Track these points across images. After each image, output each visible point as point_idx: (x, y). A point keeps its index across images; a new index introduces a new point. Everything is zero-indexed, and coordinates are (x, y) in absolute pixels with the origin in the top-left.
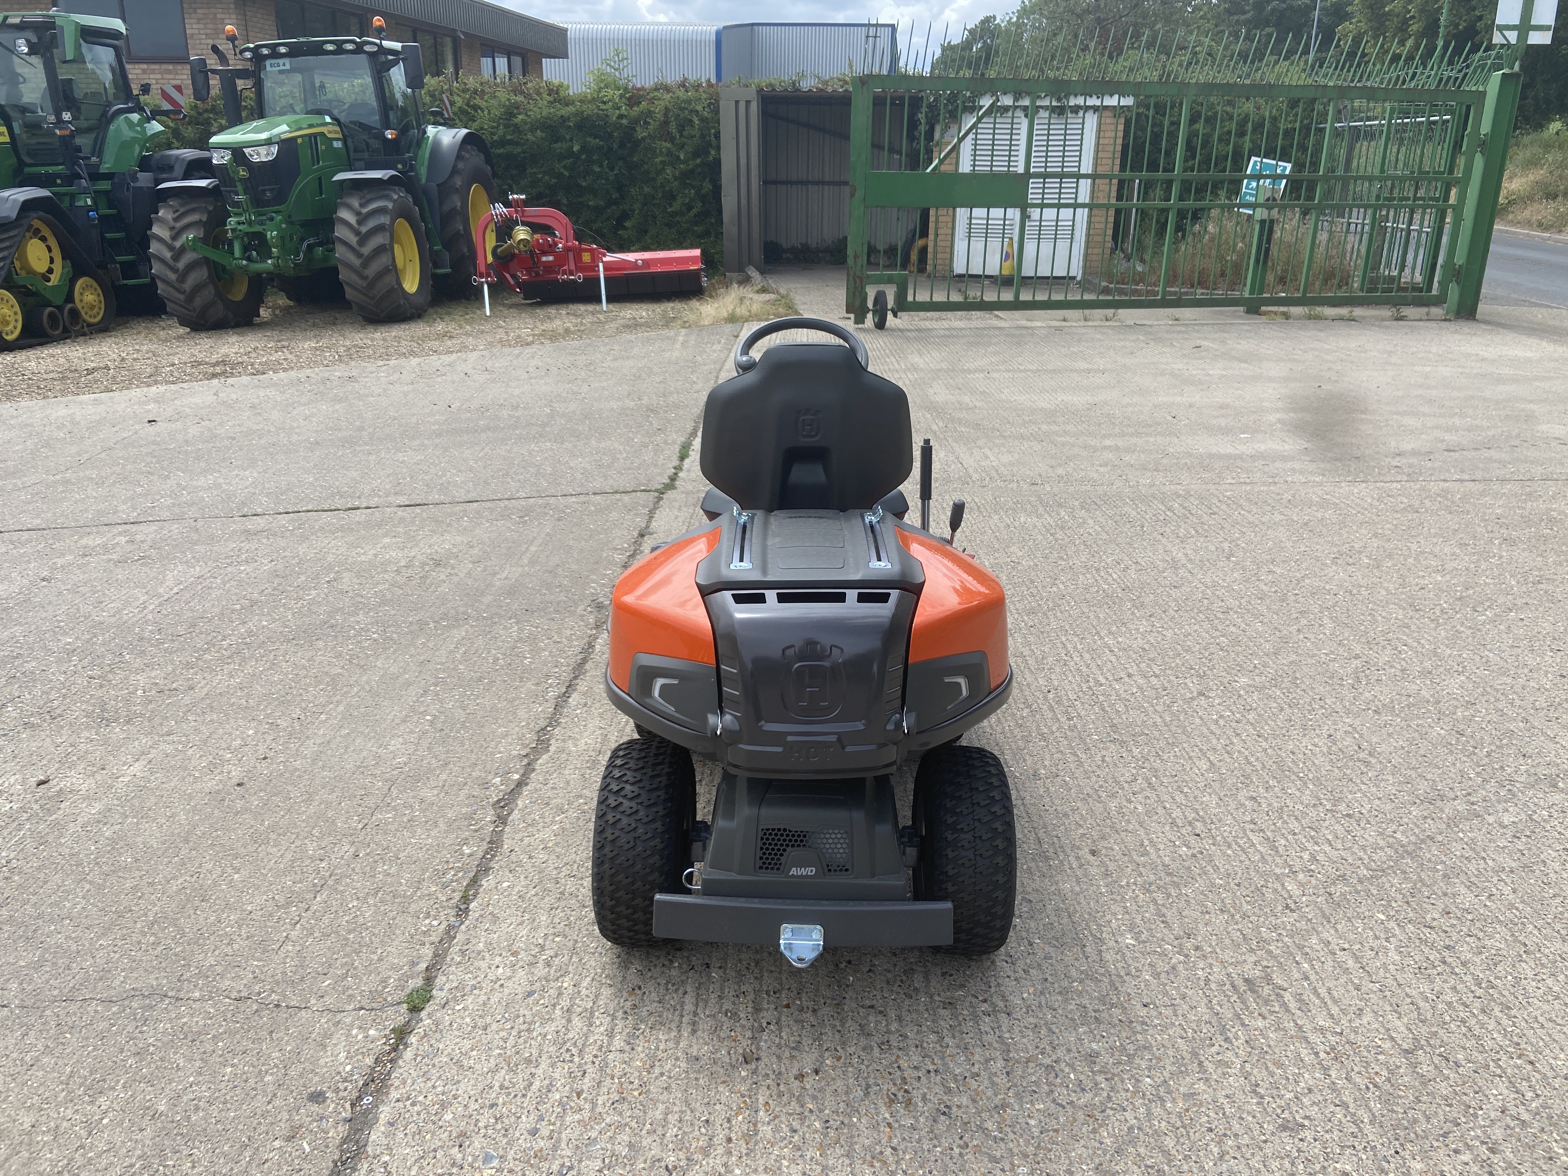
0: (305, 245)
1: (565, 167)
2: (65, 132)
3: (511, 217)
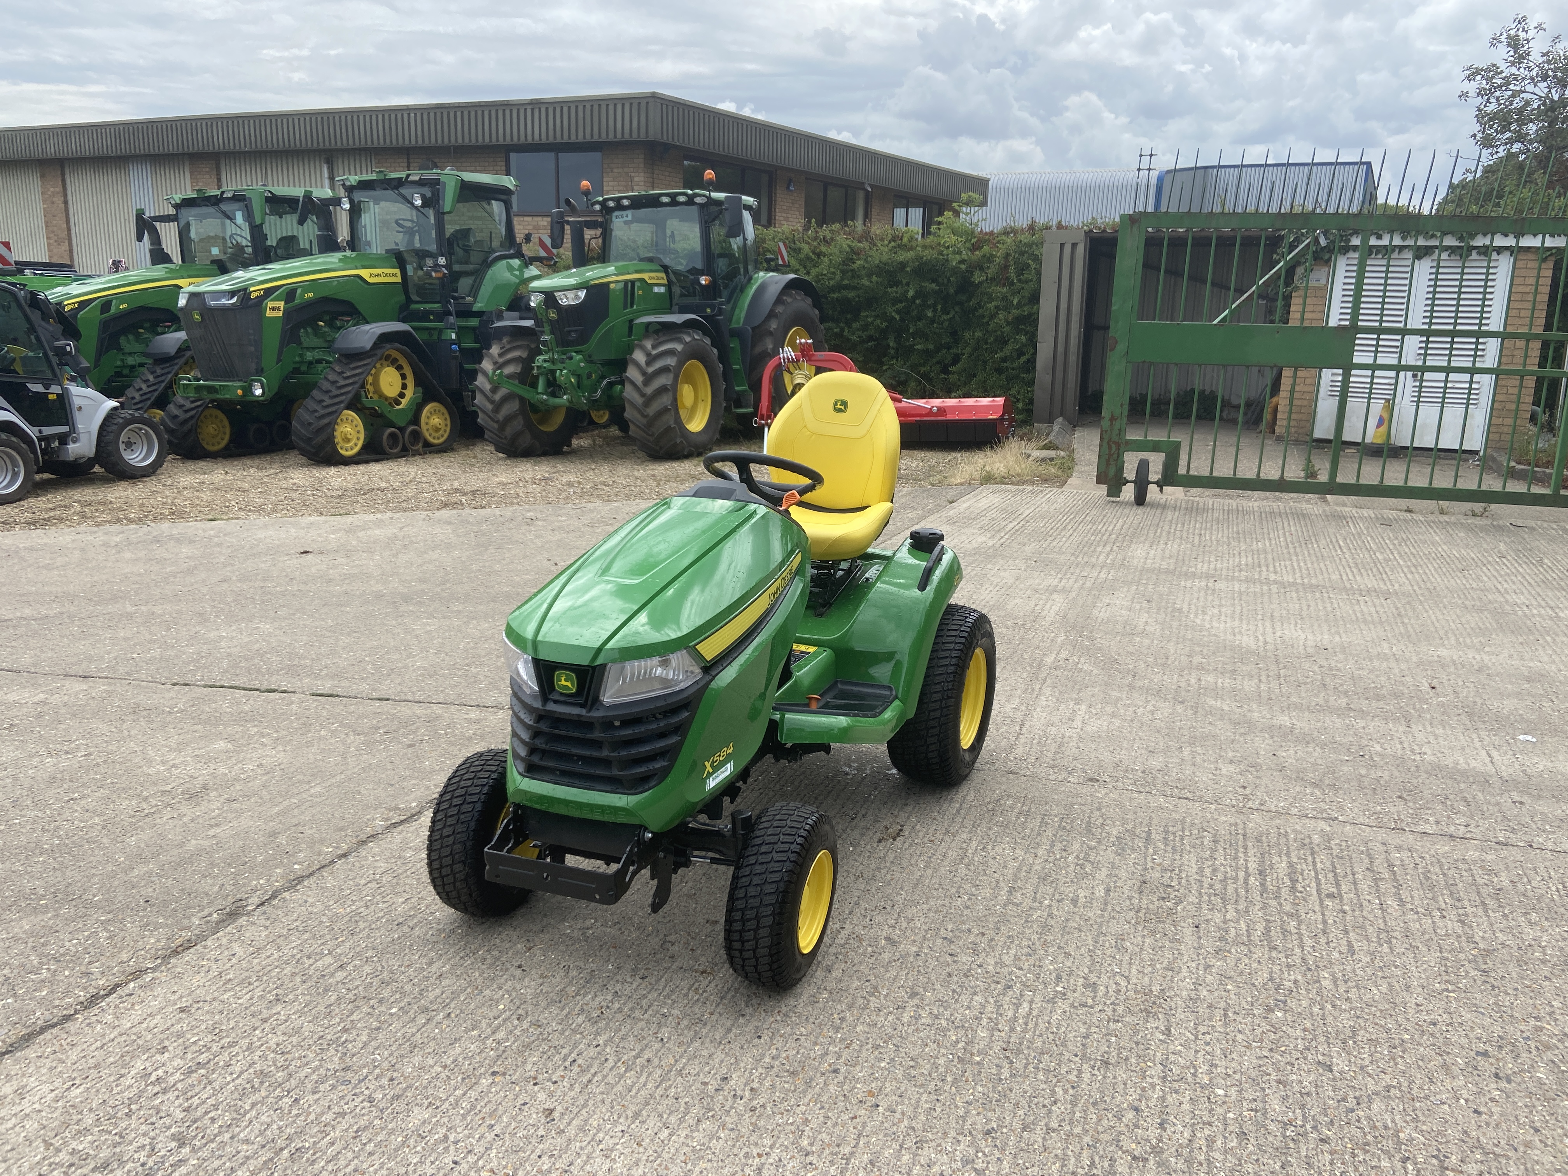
0: (605, 382)
1: (898, 312)
2: (440, 275)
3: (798, 361)
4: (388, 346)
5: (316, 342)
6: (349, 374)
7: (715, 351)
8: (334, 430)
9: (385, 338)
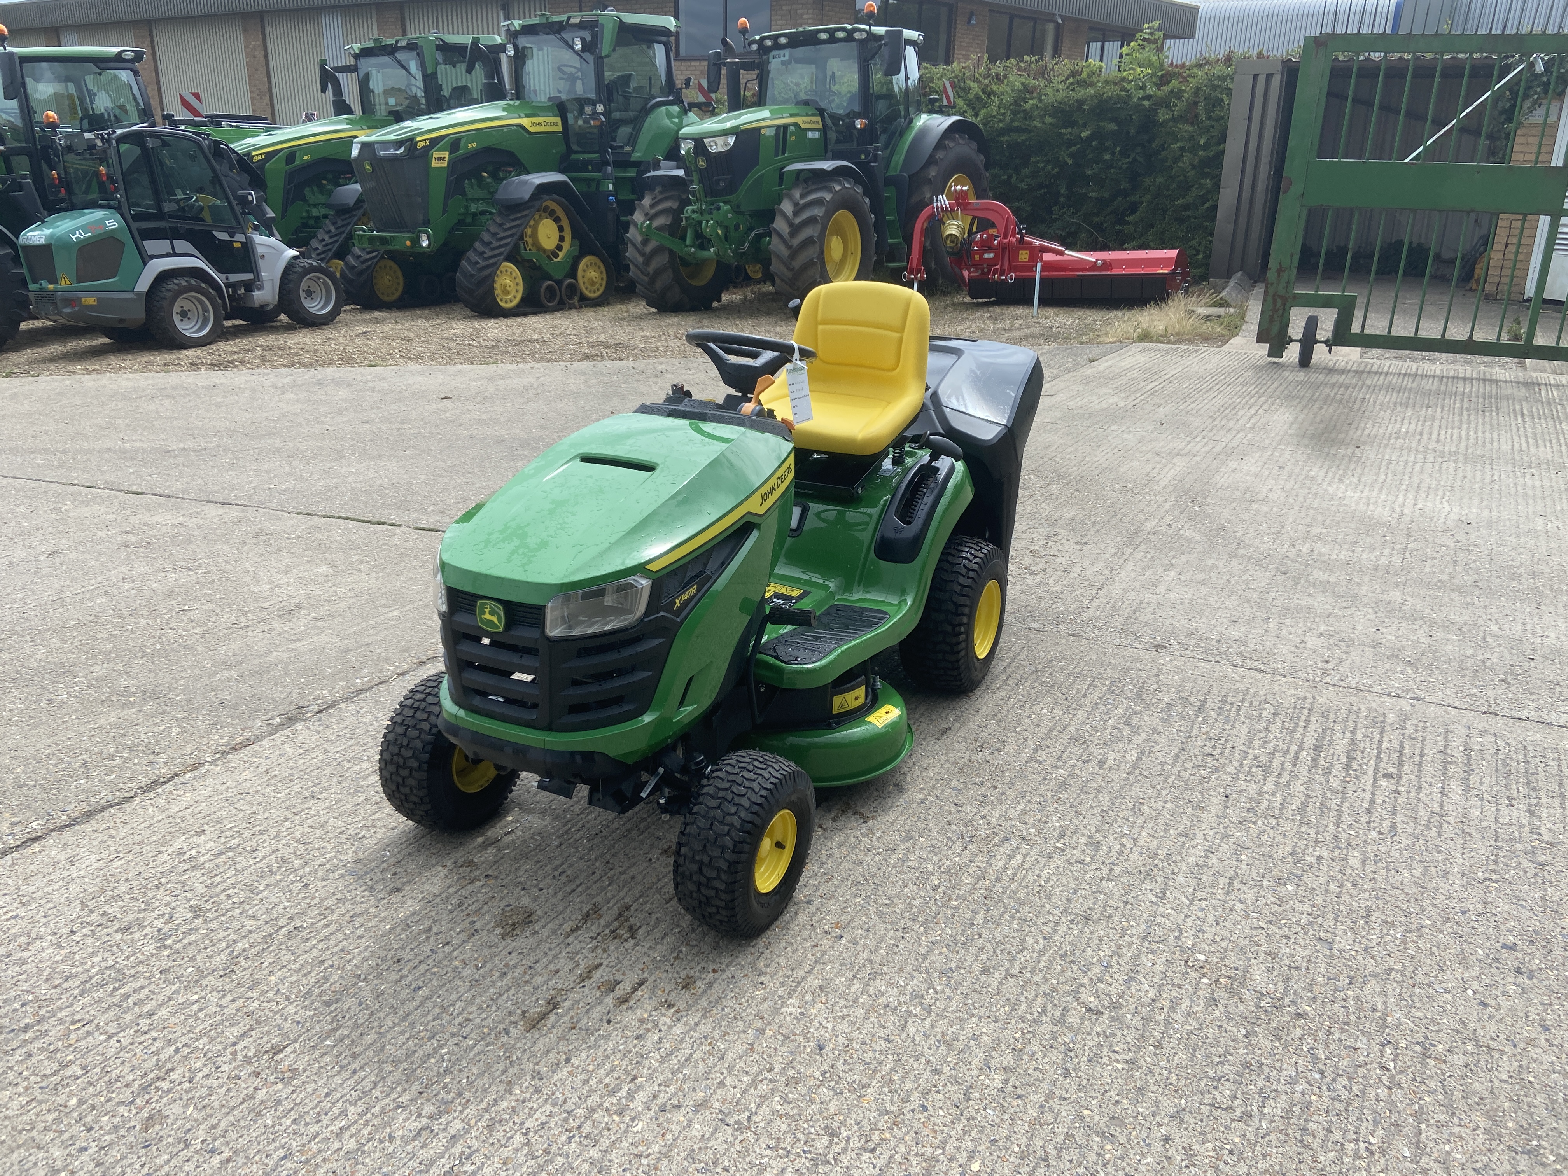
0: (753, 234)
2: (598, 123)
3: (952, 210)
4: (546, 197)
5: (479, 193)
6: (508, 225)
7: (867, 200)
8: (494, 281)
9: (543, 189)
